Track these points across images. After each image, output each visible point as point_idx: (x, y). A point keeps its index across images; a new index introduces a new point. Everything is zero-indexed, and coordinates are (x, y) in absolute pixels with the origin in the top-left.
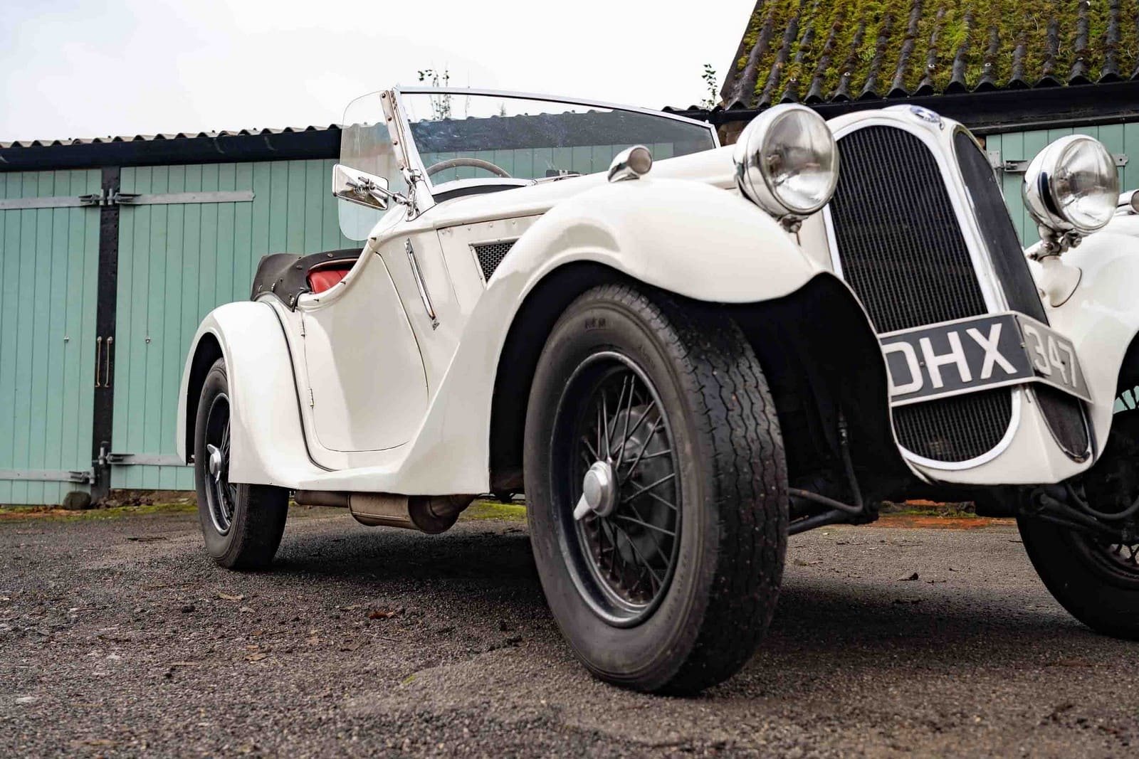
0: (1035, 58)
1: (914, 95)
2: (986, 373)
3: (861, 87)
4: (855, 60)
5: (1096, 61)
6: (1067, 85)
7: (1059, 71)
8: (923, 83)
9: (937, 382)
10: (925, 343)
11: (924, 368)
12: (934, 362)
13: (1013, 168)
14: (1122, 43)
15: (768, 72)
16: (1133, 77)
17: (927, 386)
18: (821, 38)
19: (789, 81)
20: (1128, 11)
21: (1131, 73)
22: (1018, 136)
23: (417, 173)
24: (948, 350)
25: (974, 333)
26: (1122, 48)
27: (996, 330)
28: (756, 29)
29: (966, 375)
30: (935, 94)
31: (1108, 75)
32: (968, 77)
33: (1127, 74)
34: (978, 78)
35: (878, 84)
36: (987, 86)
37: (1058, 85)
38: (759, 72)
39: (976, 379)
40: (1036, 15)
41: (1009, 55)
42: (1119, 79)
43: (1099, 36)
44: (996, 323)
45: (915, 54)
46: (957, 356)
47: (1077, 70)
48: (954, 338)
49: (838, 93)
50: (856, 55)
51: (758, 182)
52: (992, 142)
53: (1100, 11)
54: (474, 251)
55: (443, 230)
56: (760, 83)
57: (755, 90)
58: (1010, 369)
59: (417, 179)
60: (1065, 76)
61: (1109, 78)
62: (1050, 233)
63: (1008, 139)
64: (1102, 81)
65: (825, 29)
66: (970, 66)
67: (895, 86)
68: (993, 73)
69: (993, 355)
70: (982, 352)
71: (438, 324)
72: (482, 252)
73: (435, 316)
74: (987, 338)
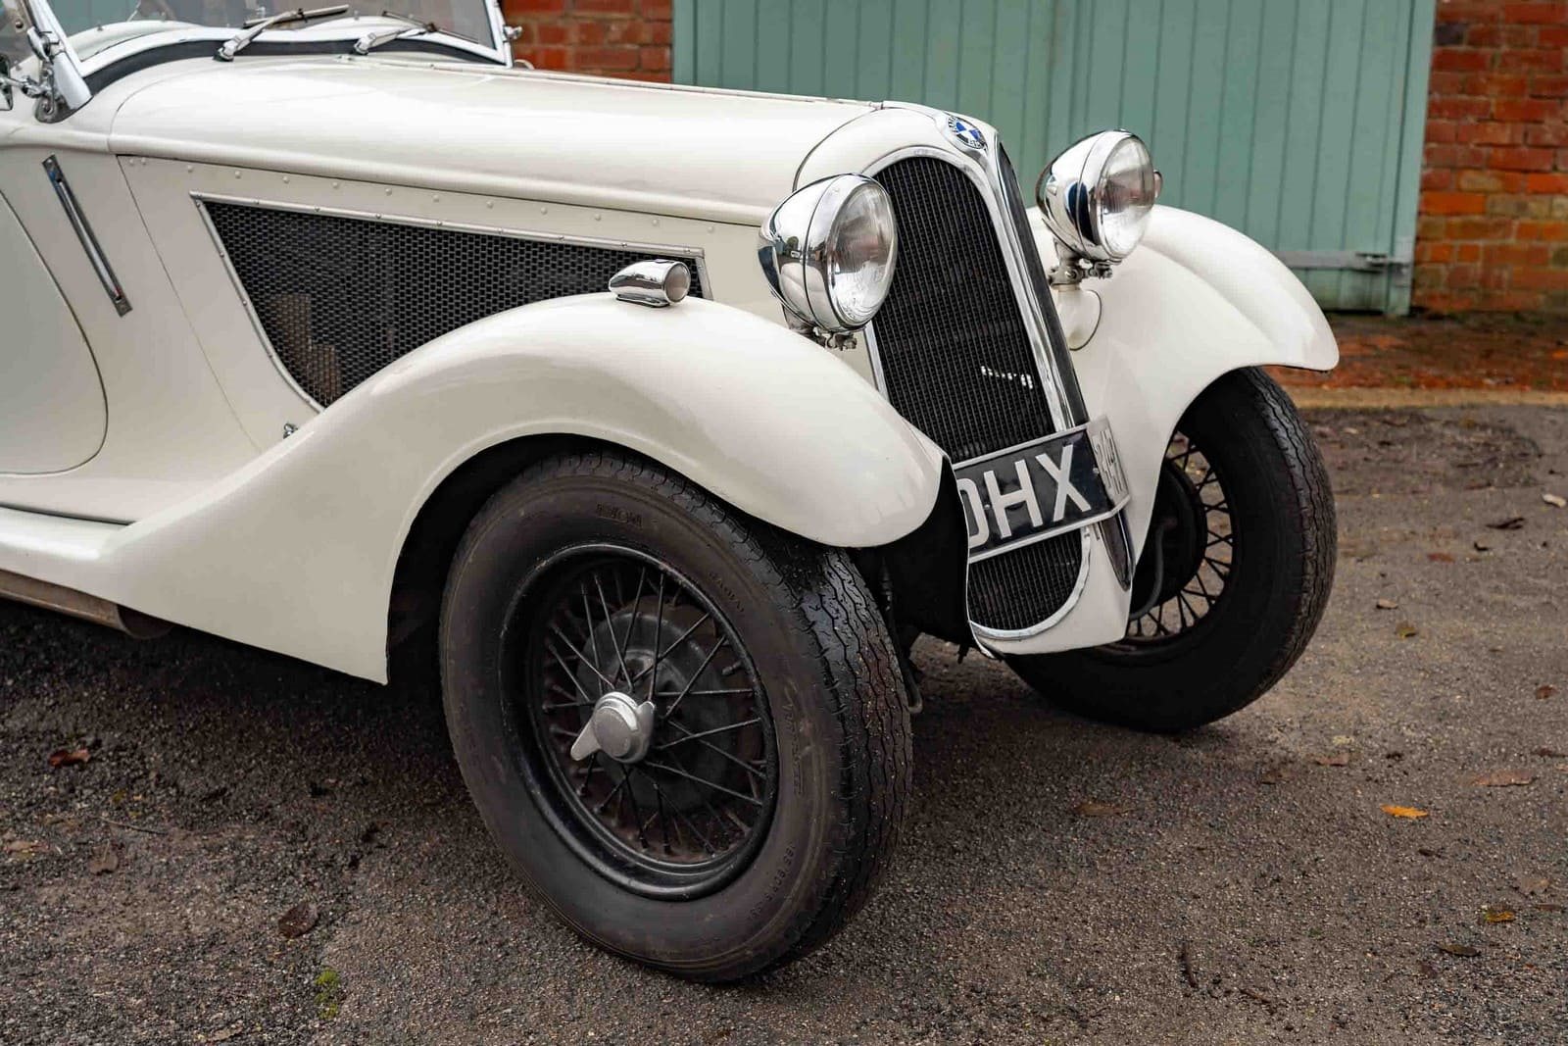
2: (1059, 514)
9: (1005, 528)
10: (990, 477)
11: (990, 517)
12: (1000, 502)
17: (995, 540)
23: (53, 38)
24: (1016, 484)
25: (1044, 459)
27: (1068, 452)
29: (1037, 520)
39: (1048, 524)
44: (1065, 445)
46: (1026, 493)
48: (1021, 467)
51: (817, 290)
54: (203, 208)
55: (132, 160)
58: (1084, 506)
59: (54, 49)
62: (1069, 254)
69: (1066, 490)
70: (1053, 484)
71: (129, 309)
72: (221, 214)
73: (121, 296)
74: (1058, 465)
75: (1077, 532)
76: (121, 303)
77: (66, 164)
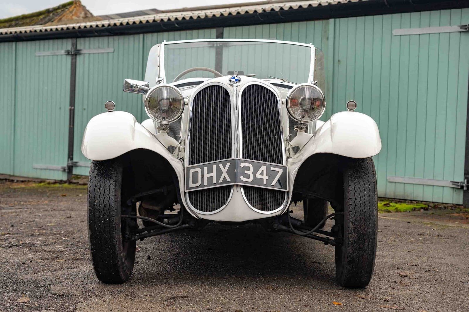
9: (205, 183)
10: (205, 168)
11: (203, 177)
12: (206, 175)
17: (202, 185)
24: (212, 172)
25: (221, 166)
27: (229, 164)
39: (217, 182)
46: (214, 174)
48: (214, 167)
58: (229, 180)
69: (225, 174)
70: (222, 173)
74: (224, 168)
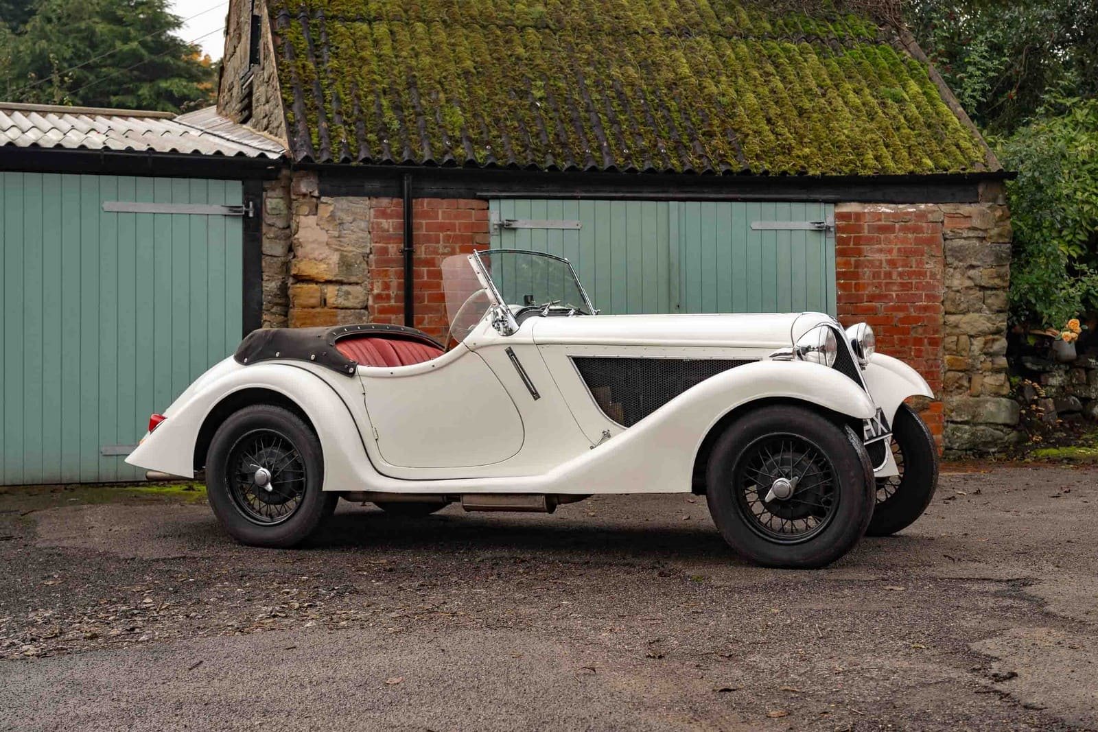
0: (518, 145)
1: (442, 166)
2: (880, 434)
3: (400, 154)
4: (385, 128)
5: (559, 155)
6: (547, 171)
7: (538, 159)
8: (447, 158)
13: (509, 225)
14: (571, 140)
15: (317, 130)
16: (586, 170)
18: (346, 103)
19: (341, 142)
20: (564, 114)
21: (584, 166)
22: (511, 202)
26: (572, 146)
28: (288, 85)
29: (875, 435)
30: (459, 168)
31: (571, 167)
32: (477, 156)
33: (581, 166)
34: (487, 157)
35: (413, 152)
36: (493, 165)
37: (539, 169)
38: (309, 129)
40: (506, 109)
41: (499, 141)
42: (579, 170)
43: (553, 132)
45: (431, 131)
47: (550, 161)
49: (385, 158)
50: (385, 124)
52: (493, 205)
53: (546, 111)
54: (572, 360)
56: (315, 140)
57: (313, 145)
60: (542, 162)
61: (572, 168)
63: (505, 203)
64: (567, 170)
65: (346, 95)
66: (476, 147)
67: (426, 159)
68: (493, 153)
71: (539, 397)
72: (579, 362)
73: (537, 393)
75: (883, 440)
76: (536, 395)
77: (515, 350)
